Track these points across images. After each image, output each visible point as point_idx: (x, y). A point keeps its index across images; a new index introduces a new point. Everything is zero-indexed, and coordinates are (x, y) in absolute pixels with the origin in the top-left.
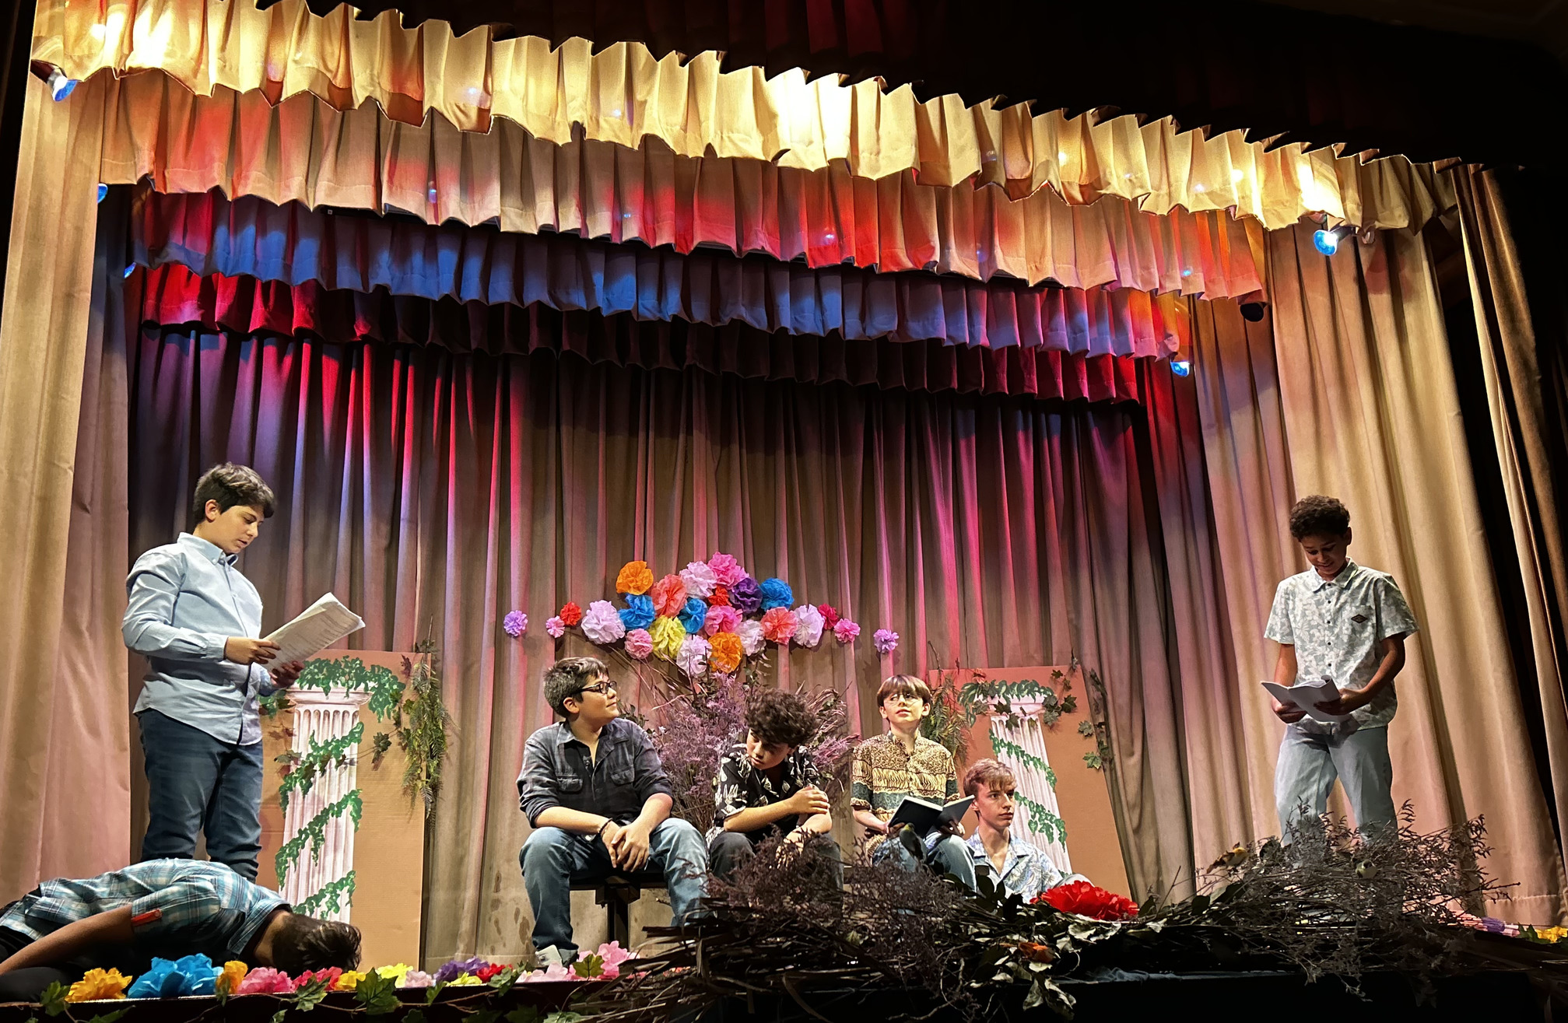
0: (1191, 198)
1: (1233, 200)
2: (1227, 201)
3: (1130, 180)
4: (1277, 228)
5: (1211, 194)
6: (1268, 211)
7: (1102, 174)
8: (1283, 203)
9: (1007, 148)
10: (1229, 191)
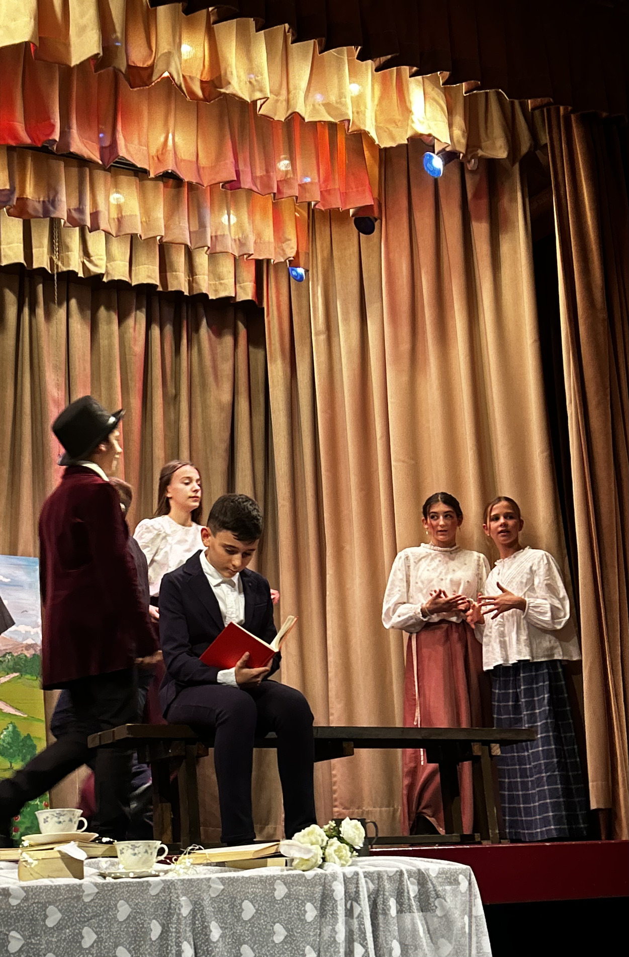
0: (308, 108)
1: (347, 114)
2: (342, 115)
3: (250, 82)
4: (388, 146)
5: (327, 106)
6: (381, 128)
7: (223, 72)
8: (395, 122)
9: (131, 33)
10: (345, 105)
